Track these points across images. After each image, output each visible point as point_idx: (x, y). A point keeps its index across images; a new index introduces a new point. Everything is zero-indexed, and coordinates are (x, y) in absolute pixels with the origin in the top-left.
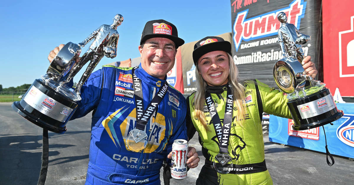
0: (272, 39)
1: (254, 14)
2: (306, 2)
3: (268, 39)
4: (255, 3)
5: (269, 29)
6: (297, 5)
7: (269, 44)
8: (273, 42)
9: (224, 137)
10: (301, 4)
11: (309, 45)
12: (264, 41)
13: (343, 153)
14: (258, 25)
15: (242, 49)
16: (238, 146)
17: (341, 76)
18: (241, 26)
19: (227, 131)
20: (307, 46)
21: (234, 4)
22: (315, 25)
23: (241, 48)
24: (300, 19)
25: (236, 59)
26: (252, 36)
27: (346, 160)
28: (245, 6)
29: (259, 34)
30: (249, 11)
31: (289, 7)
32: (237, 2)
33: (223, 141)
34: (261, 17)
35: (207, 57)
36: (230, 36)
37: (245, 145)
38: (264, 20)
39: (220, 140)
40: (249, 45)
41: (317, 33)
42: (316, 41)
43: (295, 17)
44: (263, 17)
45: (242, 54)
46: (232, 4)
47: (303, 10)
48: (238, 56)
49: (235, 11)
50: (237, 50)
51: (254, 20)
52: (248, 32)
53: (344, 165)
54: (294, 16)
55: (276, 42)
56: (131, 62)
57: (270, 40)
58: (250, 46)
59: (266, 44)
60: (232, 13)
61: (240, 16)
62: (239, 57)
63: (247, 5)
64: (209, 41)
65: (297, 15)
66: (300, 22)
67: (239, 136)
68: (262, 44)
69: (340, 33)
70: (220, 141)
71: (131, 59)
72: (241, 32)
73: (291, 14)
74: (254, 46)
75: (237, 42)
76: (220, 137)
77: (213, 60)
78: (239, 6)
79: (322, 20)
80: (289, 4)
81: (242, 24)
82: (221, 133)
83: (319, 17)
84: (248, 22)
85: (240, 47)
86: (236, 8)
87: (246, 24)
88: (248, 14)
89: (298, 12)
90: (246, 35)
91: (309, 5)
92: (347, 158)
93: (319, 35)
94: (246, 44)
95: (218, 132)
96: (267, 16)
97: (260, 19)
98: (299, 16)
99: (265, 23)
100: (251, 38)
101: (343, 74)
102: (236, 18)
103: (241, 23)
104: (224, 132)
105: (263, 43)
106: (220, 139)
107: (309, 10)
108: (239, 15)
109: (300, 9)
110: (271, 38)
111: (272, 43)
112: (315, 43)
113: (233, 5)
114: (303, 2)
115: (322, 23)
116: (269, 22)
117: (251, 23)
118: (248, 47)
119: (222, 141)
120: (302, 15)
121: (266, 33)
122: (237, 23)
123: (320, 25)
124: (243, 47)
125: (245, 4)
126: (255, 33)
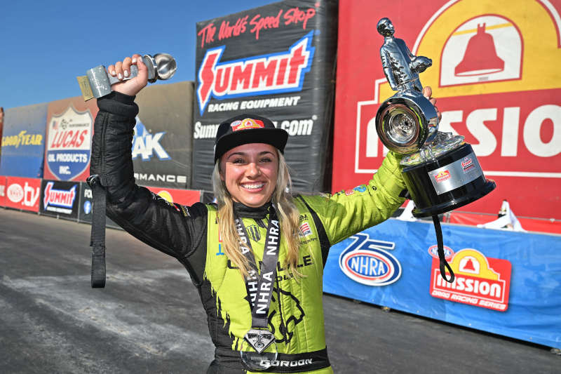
0: (260, 101)
1: (233, 56)
2: (314, 48)
3: (254, 100)
4: (236, 37)
5: (256, 83)
6: (300, 50)
7: (253, 109)
8: (261, 107)
9: (261, 297)
10: (307, 50)
11: (315, 117)
12: (246, 102)
13: (347, 291)
14: (239, 74)
15: (211, 113)
16: (292, 318)
17: (357, 171)
18: (211, 72)
19: (268, 287)
20: (311, 118)
21: (202, 34)
22: (325, 87)
23: (209, 111)
24: (304, 74)
25: (200, 128)
26: (228, 91)
27: (349, 302)
28: (220, 38)
29: (240, 89)
30: (226, 49)
31: (288, 51)
32: (206, 30)
33: (259, 305)
34: (244, 61)
35: (240, 151)
36: (191, 87)
37: (303, 314)
38: (250, 67)
39: (254, 302)
40: (222, 107)
41: (327, 98)
42: (324, 113)
43: (297, 69)
44: (248, 62)
45: (210, 120)
46: (198, 32)
47: (309, 59)
48: (203, 124)
49: (202, 46)
50: (202, 114)
51: (233, 66)
52: (222, 84)
53: (345, 310)
54: (295, 67)
55: (265, 106)
56: (3, 115)
57: (256, 101)
58: (224, 109)
59: (249, 107)
60: (198, 48)
61: (210, 56)
62: (205, 127)
63: (223, 37)
64: (249, 123)
65: (301, 67)
66: (303, 78)
67: (296, 296)
68: (243, 107)
69: (360, 104)
70: (253, 305)
71: (4, 110)
72: (211, 82)
73: (291, 64)
74: (230, 109)
75: (204, 99)
76: (253, 297)
77: (252, 159)
78: (210, 39)
79: (335, 80)
80: (288, 47)
81: (213, 69)
82: (256, 289)
83: (332, 74)
84: (224, 67)
85: (206, 108)
86: (205, 42)
87: (220, 71)
88: (224, 54)
89: (302, 61)
90: (218, 89)
91: (318, 54)
92: (351, 300)
93: (330, 102)
94: (217, 105)
95: (251, 287)
96: (255, 62)
97: (243, 65)
98: (303, 69)
99: (250, 72)
100: (226, 95)
101: (360, 167)
102: (203, 57)
103: (211, 66)
104: (262, 289)
105: (245, 105)
106: (253, 300)
107: (318, 61)
108: (210, 53)
109: (304, 57)
110: (258, 99)
111: (259, 108)
112: (324, 115)
113: (200, 34)
114: (309, 46)
115: (335, 85)
116: (256, 71)
117: (228, 70)
118: (221, 110)
119: (256, 305)
120: (307, 67)
121: (251, 90)
122: (205, 67)
123: (333, 87)
124: (212, 108)
125: (221, 36)
126: (234, 87)
